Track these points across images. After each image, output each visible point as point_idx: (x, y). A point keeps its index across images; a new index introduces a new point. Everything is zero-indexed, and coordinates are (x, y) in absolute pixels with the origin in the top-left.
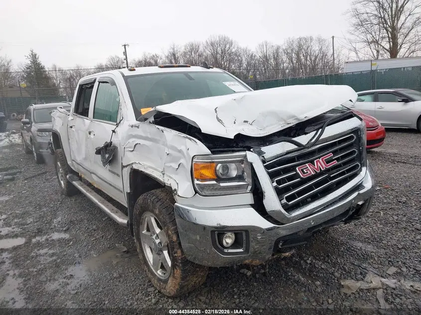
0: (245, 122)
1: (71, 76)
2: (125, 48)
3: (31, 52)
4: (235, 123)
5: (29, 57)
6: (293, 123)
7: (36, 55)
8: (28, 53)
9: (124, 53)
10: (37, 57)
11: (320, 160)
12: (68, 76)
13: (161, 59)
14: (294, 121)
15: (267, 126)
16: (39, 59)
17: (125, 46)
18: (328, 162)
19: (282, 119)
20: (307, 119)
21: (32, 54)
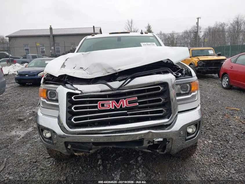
0: (81, 68)
1: (169, 37)
2: (198, 20)
3: (148, 25)
4: (74, 68)
5: (147, 27)
6: (112, 72)
7: (150, 26)
8: (147, 25)
9: (197, 23)
10: (150, 27)
11: (125, 101)
12: (167, 37)
13: (227, 25)
14: (112, 71)
15: (94, 73)
16: (151, 29)
17: (198, 18)
18: (130, 102)
19: (104, 69)
20: (120, 71)
21: (148, 26)
